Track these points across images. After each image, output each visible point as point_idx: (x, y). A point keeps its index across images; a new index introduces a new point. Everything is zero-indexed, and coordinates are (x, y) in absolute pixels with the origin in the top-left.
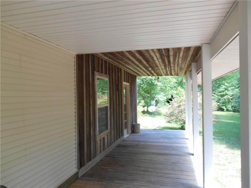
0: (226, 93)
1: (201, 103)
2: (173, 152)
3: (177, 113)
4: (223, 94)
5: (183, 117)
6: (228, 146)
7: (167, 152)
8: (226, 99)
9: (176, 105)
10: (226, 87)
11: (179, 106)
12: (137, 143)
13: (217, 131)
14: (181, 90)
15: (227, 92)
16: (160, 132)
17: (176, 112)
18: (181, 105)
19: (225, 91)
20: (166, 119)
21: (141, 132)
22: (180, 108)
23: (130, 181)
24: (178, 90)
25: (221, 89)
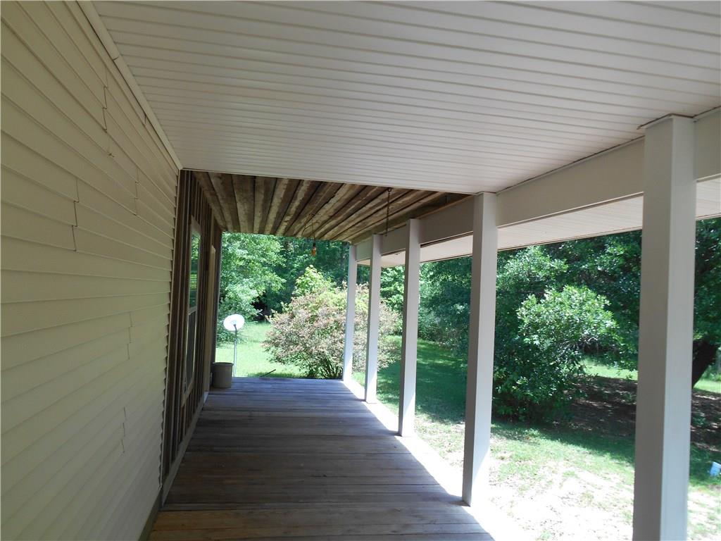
0: (396, 289)
1: (367, 311)
2: (351, 431)
3: (307, 337)
4: (390, 291)
5: (324, 346)
6: (431, 416)
7: (338, 431)
8: (395, 304)
9: (303, 314)
10: (396, 273)
11: (313, 319)
12: (247, 414)
13: (390, 382)
14: (315, 275)
15: (398, 287)
16: (284, 386)
17: (305, 332)
18: (316, 316)
19: (393, 282)
20: (270, 352)
21: (233, 386)
22: (315, 324)
23: (301, 501)
24: (307, 275)
25: (386, 278)
